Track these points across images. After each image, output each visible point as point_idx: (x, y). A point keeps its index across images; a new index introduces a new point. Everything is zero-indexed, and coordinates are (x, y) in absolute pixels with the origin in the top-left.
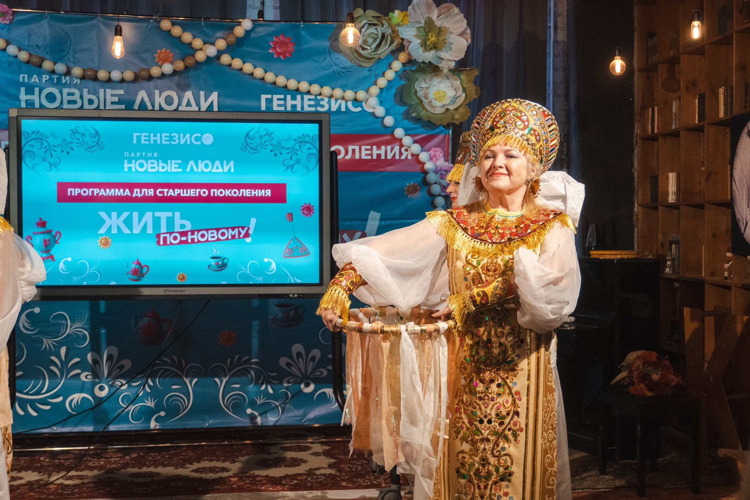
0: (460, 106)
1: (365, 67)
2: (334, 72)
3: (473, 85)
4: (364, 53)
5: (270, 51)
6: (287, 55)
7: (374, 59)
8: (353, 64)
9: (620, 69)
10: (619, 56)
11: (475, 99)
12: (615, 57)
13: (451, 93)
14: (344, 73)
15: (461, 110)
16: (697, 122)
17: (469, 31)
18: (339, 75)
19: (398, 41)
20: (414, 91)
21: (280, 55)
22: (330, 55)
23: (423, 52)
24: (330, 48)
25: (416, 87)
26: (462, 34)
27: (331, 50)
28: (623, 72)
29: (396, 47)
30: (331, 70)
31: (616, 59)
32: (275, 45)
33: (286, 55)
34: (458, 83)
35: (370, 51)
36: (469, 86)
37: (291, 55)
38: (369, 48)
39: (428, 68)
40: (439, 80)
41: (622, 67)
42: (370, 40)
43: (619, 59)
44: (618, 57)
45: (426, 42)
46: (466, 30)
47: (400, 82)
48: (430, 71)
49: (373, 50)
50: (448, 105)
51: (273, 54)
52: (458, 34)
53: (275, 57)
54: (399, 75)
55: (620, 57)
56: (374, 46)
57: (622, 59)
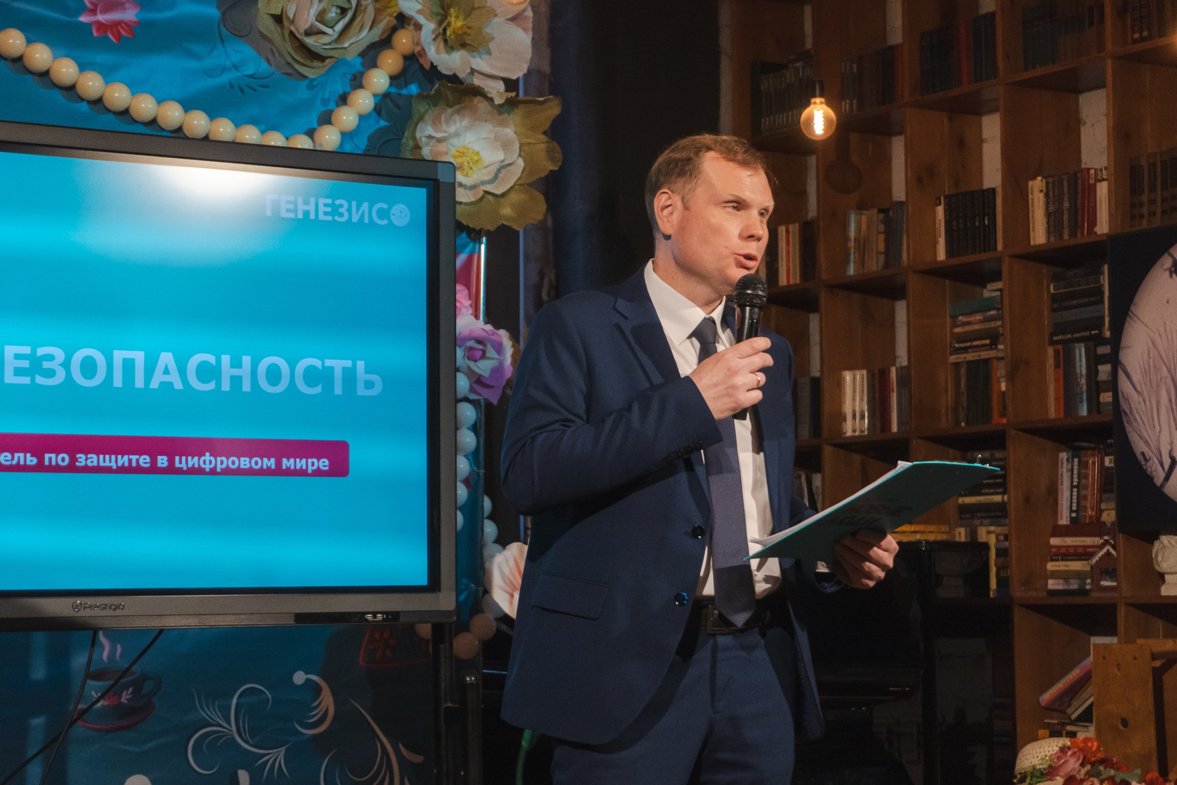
0: (512, 188)
1: (305, 77)
2: (232, 86)
3: (543, 138)
4: (310, 41)
5: (83, 19)
6: (121, 31)
7: (333, 59)
8: (274, 70)
9: (823, 127)
10: (821, 96)
11: (552, 171)
12: (813, 100)
13: (492, 156)
14: (254, 90)
15: (514, 197)
16: (941, 255)
17: (529, 13)
18: (242, 91)
19: (388, 24)
20: (411, 143)
21: (106, 32)
22: (222, 41)
23: (438, 52)
24: (222, 27)
25: (418, 135)
26: (515, 19)
27: (224, 31)
28: (828, 135)
29: (383, 33)
30: (225, 78)
31: (815, 103)
32: (95, 5)
33: (119, 33)
34: (509, 132)
35: (326, 39)
36: (530, 140)
37: (132, 33)
38: (329, 31)
39: (449, 94)
40: (466, 122)
41: (828, 121)
42: (333, 14)
43: (821, 103)
44: (818, 100)
45: (445, 30)
46: (524, 10)
47: (378, 123)
48: (450, 97)
49: (335, 36)
50: (483, 183)
51: (87, 27)
52: (509, 16)
53: (95, 34)
54: (383, 103)
55: (823, 100)
56: (339, 27)
57: (828, 104)
